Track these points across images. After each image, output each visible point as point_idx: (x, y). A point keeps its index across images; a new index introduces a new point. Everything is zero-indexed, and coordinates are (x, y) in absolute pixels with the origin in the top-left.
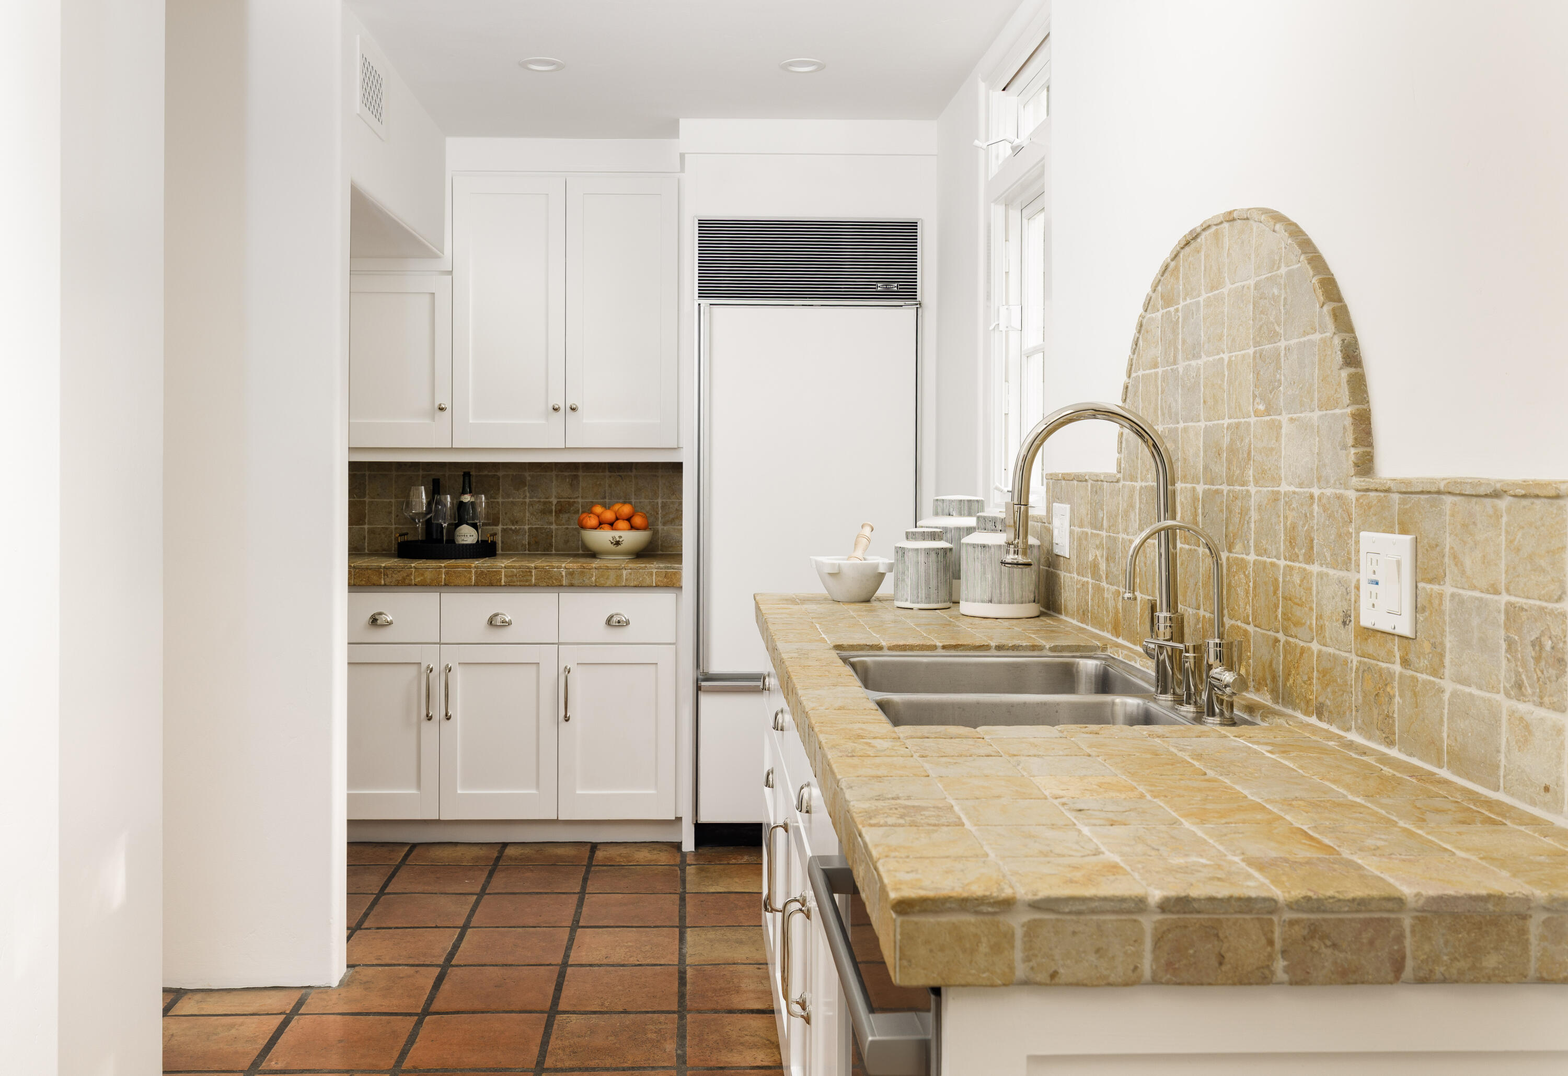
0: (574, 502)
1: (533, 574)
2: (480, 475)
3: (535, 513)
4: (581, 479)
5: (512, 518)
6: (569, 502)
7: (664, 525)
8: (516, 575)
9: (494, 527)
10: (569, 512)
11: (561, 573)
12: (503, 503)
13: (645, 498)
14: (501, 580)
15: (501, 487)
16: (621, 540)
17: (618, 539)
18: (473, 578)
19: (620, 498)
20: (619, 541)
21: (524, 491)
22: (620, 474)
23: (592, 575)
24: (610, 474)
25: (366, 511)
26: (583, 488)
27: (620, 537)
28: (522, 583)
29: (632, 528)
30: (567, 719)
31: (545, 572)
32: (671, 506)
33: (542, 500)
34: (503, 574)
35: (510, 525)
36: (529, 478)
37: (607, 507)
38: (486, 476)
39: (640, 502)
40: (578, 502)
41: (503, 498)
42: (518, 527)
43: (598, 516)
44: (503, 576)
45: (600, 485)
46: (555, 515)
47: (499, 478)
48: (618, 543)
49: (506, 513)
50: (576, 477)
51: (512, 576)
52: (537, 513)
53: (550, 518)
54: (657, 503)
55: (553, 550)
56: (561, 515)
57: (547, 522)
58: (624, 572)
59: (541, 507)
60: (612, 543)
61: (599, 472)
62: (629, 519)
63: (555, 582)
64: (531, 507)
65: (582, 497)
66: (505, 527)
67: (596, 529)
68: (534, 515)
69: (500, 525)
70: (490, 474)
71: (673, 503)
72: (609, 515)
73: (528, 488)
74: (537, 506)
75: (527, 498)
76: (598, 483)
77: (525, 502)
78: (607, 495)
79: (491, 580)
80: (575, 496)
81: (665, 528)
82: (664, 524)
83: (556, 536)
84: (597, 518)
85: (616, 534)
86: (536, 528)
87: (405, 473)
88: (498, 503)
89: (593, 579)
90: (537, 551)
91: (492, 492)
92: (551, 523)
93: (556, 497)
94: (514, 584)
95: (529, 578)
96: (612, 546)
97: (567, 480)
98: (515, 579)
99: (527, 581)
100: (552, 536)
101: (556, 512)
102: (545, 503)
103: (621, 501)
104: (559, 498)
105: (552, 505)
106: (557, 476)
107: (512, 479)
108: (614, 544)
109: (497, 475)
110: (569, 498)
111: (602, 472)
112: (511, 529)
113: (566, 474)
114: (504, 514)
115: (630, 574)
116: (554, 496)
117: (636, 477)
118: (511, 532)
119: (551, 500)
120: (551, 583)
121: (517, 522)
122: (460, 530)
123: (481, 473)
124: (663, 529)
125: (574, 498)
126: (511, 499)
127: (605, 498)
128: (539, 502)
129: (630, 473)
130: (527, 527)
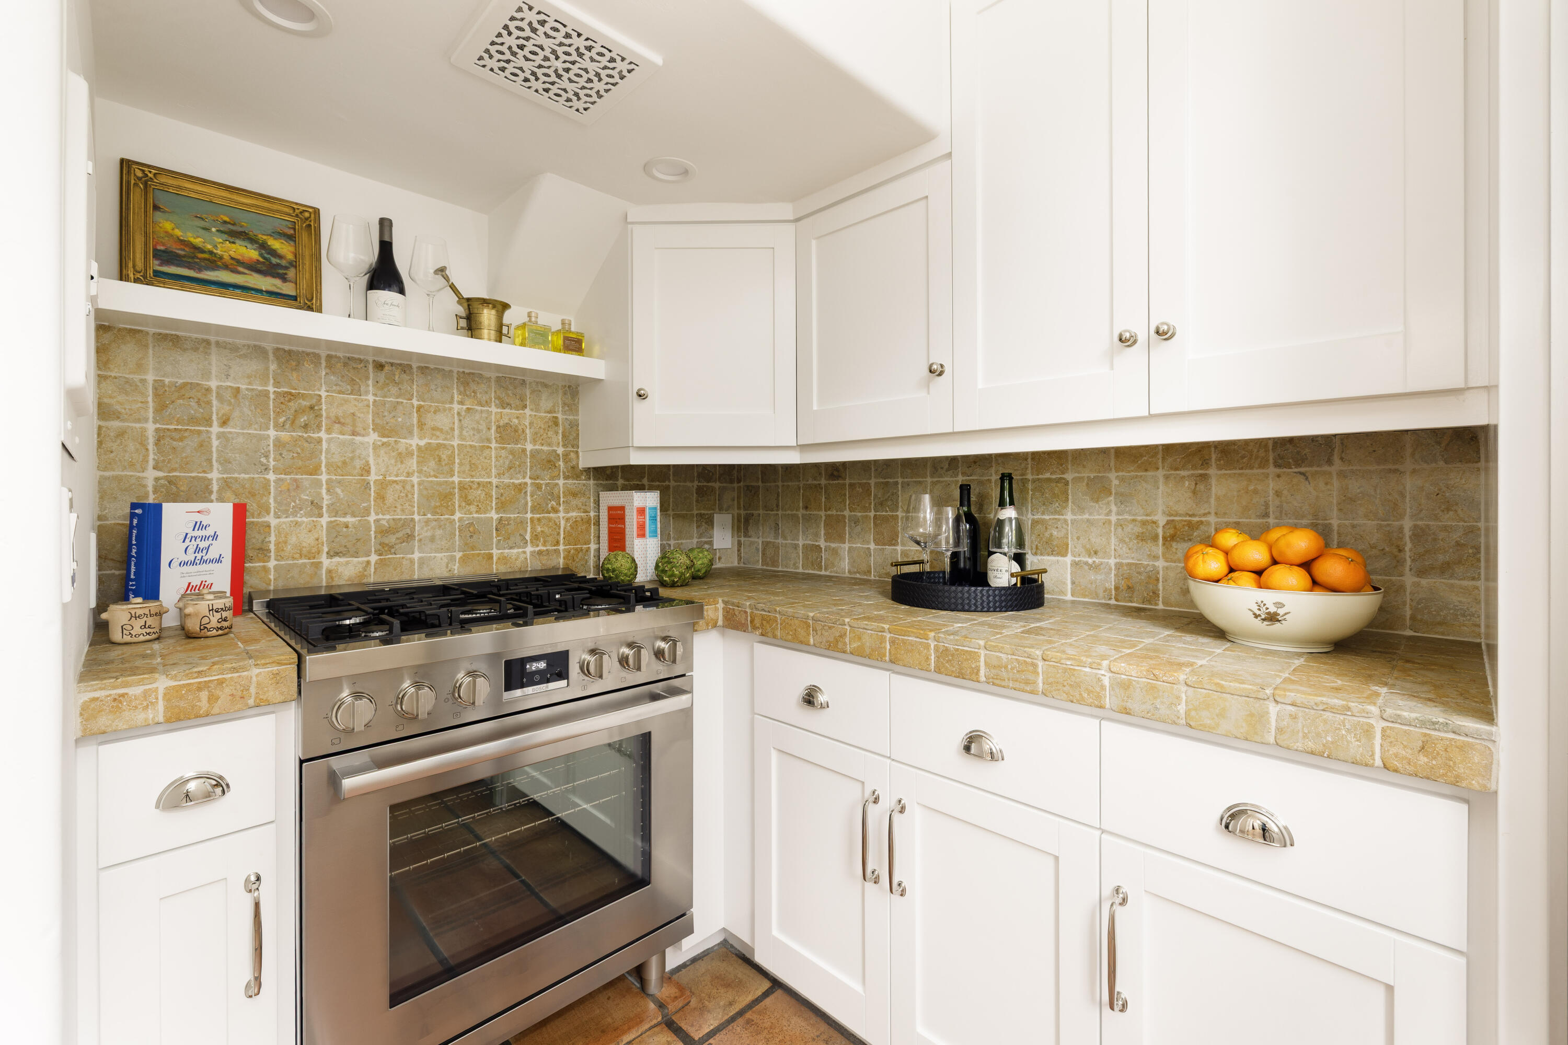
0: (1202, 522)
1: (1040, 670)
2: (1039, 479)
3: (1127, 540)
4: (1213, 482)
5: (1088, 546)
6: (1190, 522)
7: (1418, 576)
8: (1006, 667)
9: (1060, 558)
10: (1190, 540)
11: (1099, 680)
12: (1073, 522)
13: (1366, 516)
14: (978, 671)
15: (1070, 497)
16: (1281, 611)
17: (1272, 609)
18: (933, 657)
19: (1303, 517)
20: (1276, 614)
21: (1108, 503)
22: (1302, 470)
23: (1178, 698)
24: (1278, 471)
25: (899, 529)
26: (1218, 498)
27: (1280, 605)
28: (1017, 685)
29: (1316, 584)
30: (1115, 1001)
31: (1065, 670)
32: (1442, 535)
33: (1139, 518)
34: (982, 659)
35: (1084, 556)
36: (1115, 482)
37: (1255, 533)
38: (1049, 480)
39: (1353, 526)
40: (1208, 523)
41: (1073, 513)
42: (1097, 561)
43: (1226, 553)
44: (982, 664)
45: (1256, 492)
46: (1164, 544)
47: (1067, 483)
48: (1272, 618)
49: (1078, 538)
50: (1204, 478)
51: (1000, 667)
52: (1130, 539)
53: (1153, 548)
54: (1401, 529)
55: (1160, 602)
56: (1174, 544)
57: (1149, 556)
58: (1273, 709)
59: (1138, 529)
60: (1256, 616)
61: (1252, 468)
62: (1307, 565)
63: (1085, 695)
64: (1120, 530)
65: (1216, 513)
66: (1077, 559)
67: (1217, 581)
68: (1126, 543)
69: (1069, 555)
70: (1054, 477)
71: (1445, 529)
72: (1256, 554)
73: (1115, 498)
74: (1129, 528)
75: (1113, 513)
76: (1251, 488)
77: (1110, 522)
78: (1271, 510)
79: (961, 669)
80: (1202, 511)
81: (1424, 582)
82: (1421, 573)
83: (1165, 580)
84: (1221, 557)
85: (1269, 598)
86: (1129, 565)
87: (941, 479)
88: (1066, 521)
89: (1182, 708)
90: (1131, 602)
91: (1057, 504)
92: (1156, 558)
93: (1164, 513)
94: (1003, 684)
95: (1031, 677)
96: (1257, 622)
97: (1187, 483)
98: (1004, 674)
99: (1027, 682)
100: (1158, 580)
101: (1164, 538)
102: (1144, 523)
103: (1305, 522)
104: (1171, 515)
105: (1158, 527)
106: (1167, 477)
107: (1087, 484)
108: (1264, 620)
109: (1064, 479)
110: (1190, 516)
111: (1260, 467)
112: (1086, 563)
113: (1183, 473)
114: (1075, 538)
115: (1294, 717)
116: (1160, 511)
117: (1342, 475)
118: (1086, 567)
119: (1155, 518)
120: (1078, 697)
121: (1096, 553)
122: (992, 561)
123: (1040, 476)
124: (1417, 585)
125: (1200, 516)
126: (1086, 516)
127: (1266, 515)
128: (1134, 520)
129: (1326, 468)
130: (1112, 562)
